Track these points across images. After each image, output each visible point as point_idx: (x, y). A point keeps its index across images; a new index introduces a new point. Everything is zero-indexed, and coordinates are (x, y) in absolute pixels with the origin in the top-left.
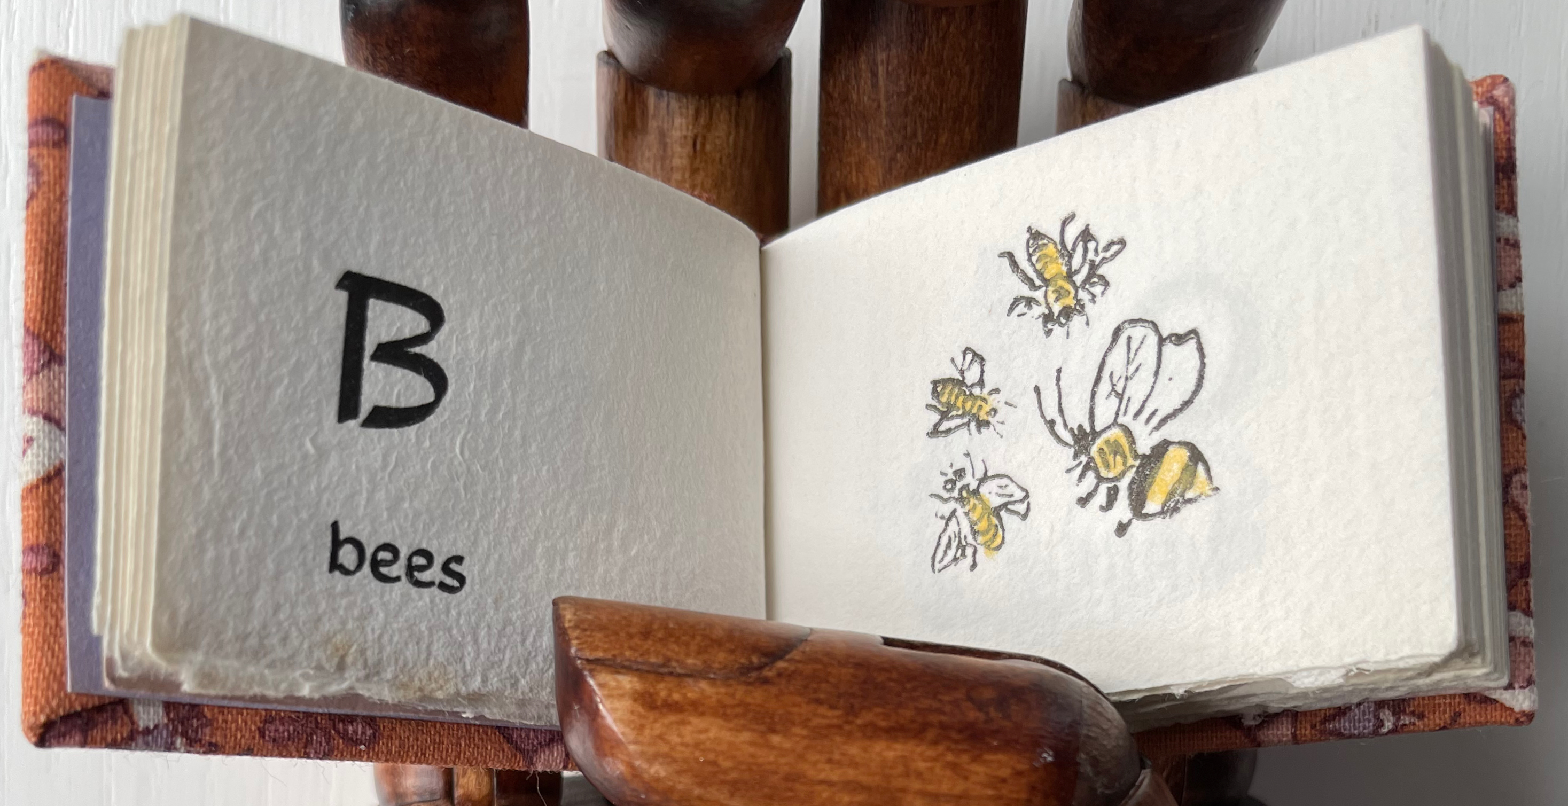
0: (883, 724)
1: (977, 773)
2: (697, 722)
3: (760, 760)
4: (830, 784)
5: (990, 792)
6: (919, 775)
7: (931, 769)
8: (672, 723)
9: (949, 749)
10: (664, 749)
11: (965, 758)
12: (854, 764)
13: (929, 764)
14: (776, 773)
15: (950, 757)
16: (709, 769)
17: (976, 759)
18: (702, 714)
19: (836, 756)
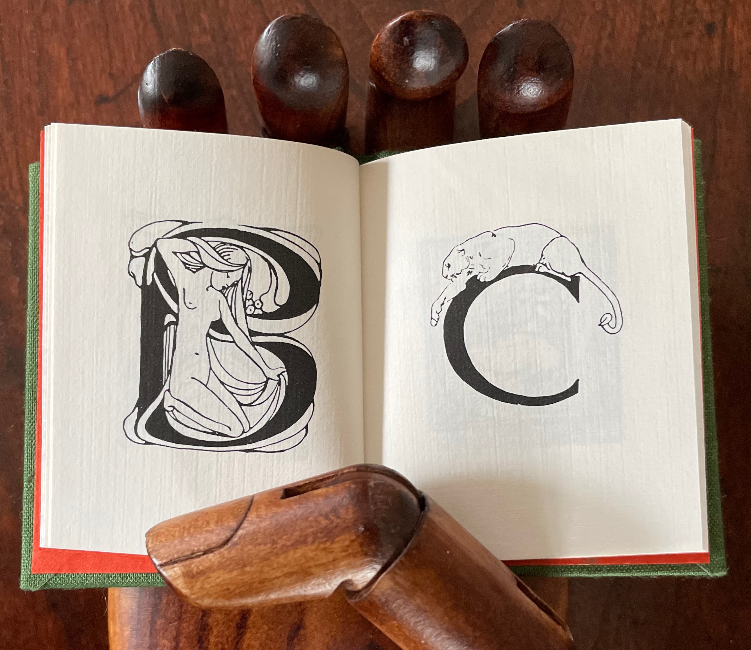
0: (288, 543)
1: (336, 548)
2: (214, 575)
3: (246, 580)
4: (278, 578)
5: (344, 554)
6: (312, 558)
7: (316, 555)
8: (203, 581)
9: (320, 543)
10: (205, 592)
11: (328, 544)
12: (285, 566)
13: (314, 553)
14: (254, 583)
15: (322, 546)
16: (227, 592)
17: (333, 542)
18: (214, 571)
19: (275, 566)
